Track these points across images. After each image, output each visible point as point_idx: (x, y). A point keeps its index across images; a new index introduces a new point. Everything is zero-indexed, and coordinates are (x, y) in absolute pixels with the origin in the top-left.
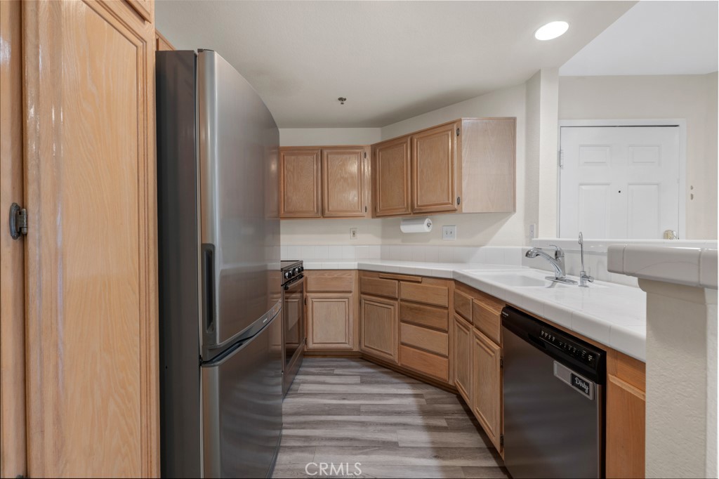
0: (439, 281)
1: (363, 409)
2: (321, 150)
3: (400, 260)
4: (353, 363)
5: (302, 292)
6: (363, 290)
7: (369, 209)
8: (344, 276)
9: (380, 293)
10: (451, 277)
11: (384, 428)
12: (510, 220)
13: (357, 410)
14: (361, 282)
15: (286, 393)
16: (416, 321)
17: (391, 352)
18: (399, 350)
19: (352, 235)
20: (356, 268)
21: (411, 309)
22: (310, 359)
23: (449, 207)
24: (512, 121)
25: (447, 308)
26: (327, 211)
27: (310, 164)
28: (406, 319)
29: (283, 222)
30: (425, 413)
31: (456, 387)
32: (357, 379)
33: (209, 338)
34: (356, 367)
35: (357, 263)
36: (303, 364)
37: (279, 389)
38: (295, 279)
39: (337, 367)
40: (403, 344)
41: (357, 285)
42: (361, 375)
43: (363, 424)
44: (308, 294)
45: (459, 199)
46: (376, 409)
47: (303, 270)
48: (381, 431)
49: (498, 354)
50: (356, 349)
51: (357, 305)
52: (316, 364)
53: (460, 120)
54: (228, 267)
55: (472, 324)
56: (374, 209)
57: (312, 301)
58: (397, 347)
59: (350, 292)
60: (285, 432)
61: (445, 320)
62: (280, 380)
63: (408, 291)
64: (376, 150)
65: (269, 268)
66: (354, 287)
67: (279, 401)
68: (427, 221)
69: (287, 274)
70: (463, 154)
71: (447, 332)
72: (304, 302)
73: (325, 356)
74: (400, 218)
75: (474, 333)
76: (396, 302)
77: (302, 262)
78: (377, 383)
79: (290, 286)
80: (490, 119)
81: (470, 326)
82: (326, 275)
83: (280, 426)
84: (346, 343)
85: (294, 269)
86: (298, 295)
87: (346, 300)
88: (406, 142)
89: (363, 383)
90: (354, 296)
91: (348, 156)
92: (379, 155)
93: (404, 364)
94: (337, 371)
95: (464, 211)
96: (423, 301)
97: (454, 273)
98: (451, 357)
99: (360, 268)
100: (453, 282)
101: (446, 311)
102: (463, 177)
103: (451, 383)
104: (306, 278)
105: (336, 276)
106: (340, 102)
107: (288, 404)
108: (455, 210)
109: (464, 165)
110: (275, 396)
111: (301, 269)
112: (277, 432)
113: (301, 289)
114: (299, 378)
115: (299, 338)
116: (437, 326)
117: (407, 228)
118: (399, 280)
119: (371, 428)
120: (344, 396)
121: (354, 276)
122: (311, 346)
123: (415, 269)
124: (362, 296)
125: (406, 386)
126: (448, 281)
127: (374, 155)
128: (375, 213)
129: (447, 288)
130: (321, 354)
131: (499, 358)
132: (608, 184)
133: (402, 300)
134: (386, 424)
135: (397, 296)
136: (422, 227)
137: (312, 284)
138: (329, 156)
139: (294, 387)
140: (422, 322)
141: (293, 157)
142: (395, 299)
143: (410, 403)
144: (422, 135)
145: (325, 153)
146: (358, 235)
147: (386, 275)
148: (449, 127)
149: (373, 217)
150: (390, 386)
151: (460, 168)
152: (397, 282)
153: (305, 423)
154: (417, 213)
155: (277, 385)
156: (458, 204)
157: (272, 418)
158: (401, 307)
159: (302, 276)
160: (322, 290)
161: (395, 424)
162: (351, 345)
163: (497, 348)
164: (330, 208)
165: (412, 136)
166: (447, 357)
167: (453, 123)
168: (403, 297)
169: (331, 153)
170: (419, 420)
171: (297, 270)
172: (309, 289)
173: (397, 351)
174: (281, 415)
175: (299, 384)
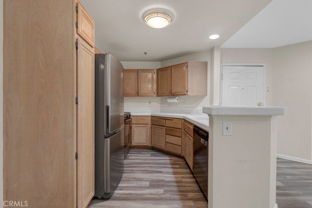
0: (179, 120)
1: (151, 163)
2: (138, 70)
3: (167, 112)
4: (148, 150)
5: (130, 124)
6: (153, 124)
7: (156, 93)
8: (146, 118)
9: (158, 124)
10: (183, 118)
11: (158, 168)
12: (205, 98)
13: (149, 163)
14: (152, 121)
15: (125, 159)
16: (171, 134)
17: (162, 146)
18: (165, 145)
19: (149, 102)
20: (150, 115)
21: (169, 130)
22: (133, 149)
23: (183, 94)
24: (206, 63)
25: (181, 129)
26: (139, 94)
27: (133, 76)
28: (168, 133)
29: (125, 98)
30: (172, 164)
31: (184, 156)
32: (150, 155)
33: (107, 131)
34: (150, 152)
35: (150, 113)
36: (130, 151)
37: (123, 158)
38: (128, 119)
39: (143, 152)
40: (167, 142)
41: (151, 121)
42: (152, 154)
43: (151, 167)
44: (132, 125)
45: (187, 90)
46: (156, 163)
47: (130, 116)
48: (157, 168)
49: (192, 140)
50: (150, 145)
51: (150, 129)
52: (135, 151)
53: (188, 62)
54: (112, 114)
55: (187, 133)
56: (158, 93)
57: (134, 128)
58: (164, 144)
59: (148, 124)
60: (124, 169)
61: (181, 133)
62: (124, 155)
63: (168, 123)
64: (158, 70)
65: (121, 115)
66: (149, 122)
67: (123, 161)
68: (177, 98)
69: (125, 117)
70: (189, 75)
71: (181, 137)
72: (131, 128)
73: (138, 148)
74: (167, 97)
75: (188, 136)
76: (164, 128)
77: (130, 113)
78: (157, 156)
79: (126, 121)
80: (198, 62)
81: (187, 134)
82: (139, 118)
83: (123, 167)
84: (146, 143)
85: (127, 115)
86: (129, 125)
87: (146, 127)
88: (169, 69)
89: (152, 156)
90: (149, 126)
91: (148, 73)
92: (159, 73)
93: (167, 150)
94: (142, 153)
95: (189, 95)
96: (174, 127)
97: (184, 117)
98: (182, 146)
99: (152, 115)
100: (183, 120)
101: (181, 130)
102: (189, 83)
103: (182, 155)
104: (132, 119)
105: (142, 118)
106: (145, 54)
107: (125, 162)
108: (186, 95)
109: (189, 78)
110: (122, 160)
111: (130, 115)
112: (122, 169)
113: (130, 123)
114: (128, 155)
115: (129, 142)
116: (178, 135)
117: (170, 101)
118: (165, 120)
119: (153, 168)
120: (145, 160)
121: (150, 118)
122: (133, 144)
123: (171, 115)
124: (152, 125)
125: (167, 157)
126: (182, 120)
127: (157, 73)
128: (158, 95)
129: (181, 122)
130: (137, 147)
131: (192, 142)
132: (239, 86)
133: (166, 127)
134: (159, 167)
135: (165, 125)
136: (175, 100)
137: (134, 121)
138: (141, 73)
139: (127, 157)
140: (173, 134)
141: (127, 73)
142: (164, 126)
143: (168, 161)
144: (175, 67)
145: (139, 72)
146: (151, 103)
147: (161, 118)
148: (184, 65)
149: (157, 96)
150: (161, 157)
151: (188, 79)
152: (164, 120)
153: (131, 166)
154: (173, 95)
155: (123, 156)
156: (187, 92)
157: (121, 165)
158: (166, 129)
159: (130, 118)
160: (137, 123)
161: (162, 167)
162: (148, 144)
163: (192, 139)
164: (141, 93)
165: (171, 67)
166: (181, 146)
167: (185, 63)
168: (167, 125)
169: (141, 72)
170: (170, 166)
171: (128, 115)
172: (132, 123)
173: (164, 145)
174: (124, 164)
175: (129, 156)
